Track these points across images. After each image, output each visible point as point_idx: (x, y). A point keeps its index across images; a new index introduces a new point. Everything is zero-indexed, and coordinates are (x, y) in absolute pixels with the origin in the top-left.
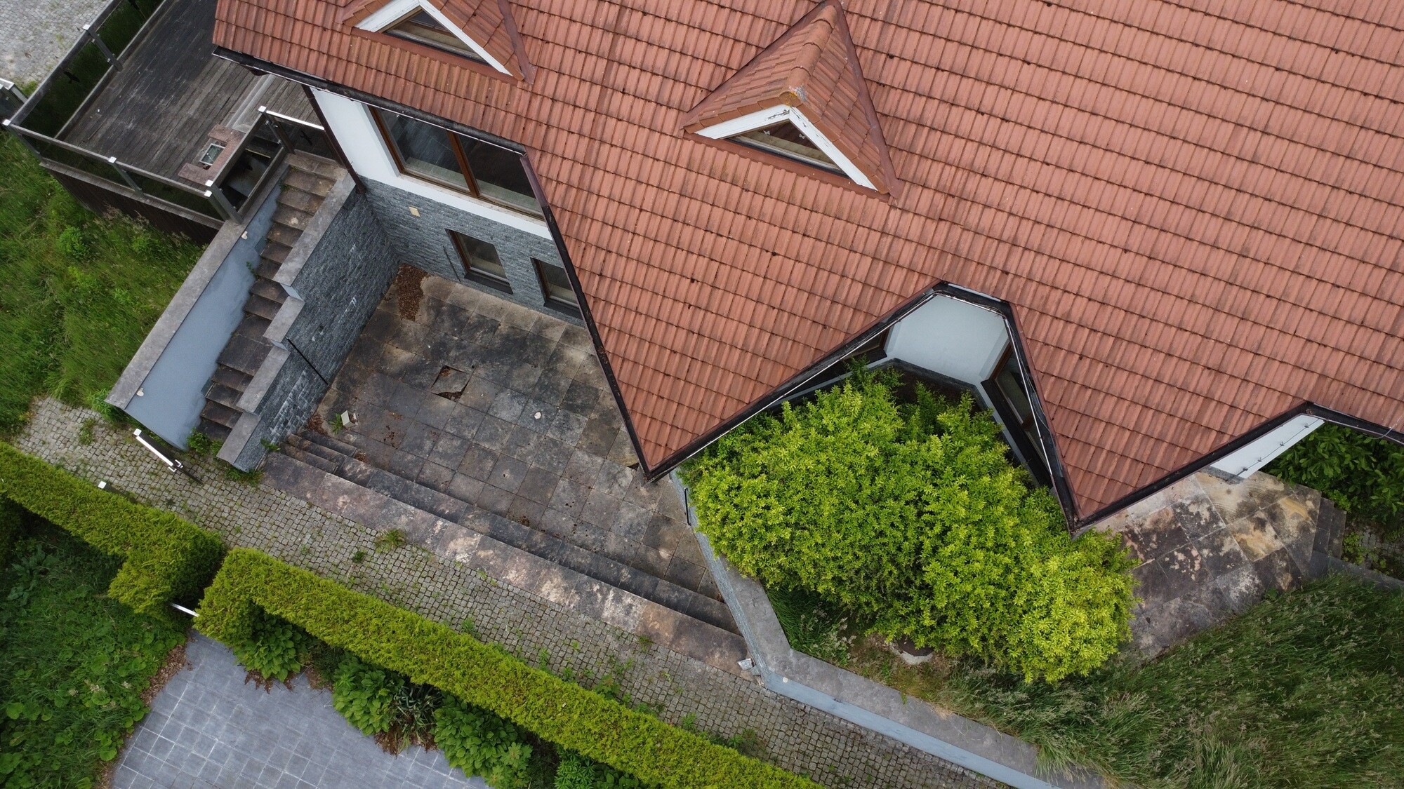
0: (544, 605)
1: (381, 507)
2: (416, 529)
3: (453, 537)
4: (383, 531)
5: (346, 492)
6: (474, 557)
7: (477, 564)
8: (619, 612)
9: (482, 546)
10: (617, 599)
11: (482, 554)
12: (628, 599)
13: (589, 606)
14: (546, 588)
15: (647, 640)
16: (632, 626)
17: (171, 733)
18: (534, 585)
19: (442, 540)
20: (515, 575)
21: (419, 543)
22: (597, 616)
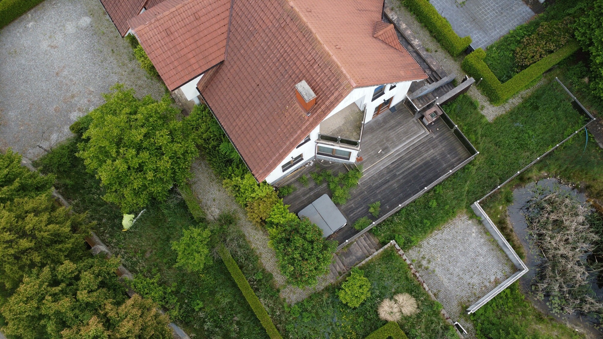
0: (406, 25)
1: (428, 58)
2: (423, 50)
3: (417, 45)
4: (429, 53)
5: (433, 65)
6: (415, 39)
7: (415, 38)
8: (394, 16)
9: (412, 40)
10: (393, 18)
11: (413, 39)
12: (391, 17)
13: (398, 20)
14: (405, 27)
15: (392, 9)
16: (393, 13)
17: (483, 42)
18: (406, 29)
19: (419, 46)
20: (409, 32)
21: (423, 47)
22: (398, 18)
